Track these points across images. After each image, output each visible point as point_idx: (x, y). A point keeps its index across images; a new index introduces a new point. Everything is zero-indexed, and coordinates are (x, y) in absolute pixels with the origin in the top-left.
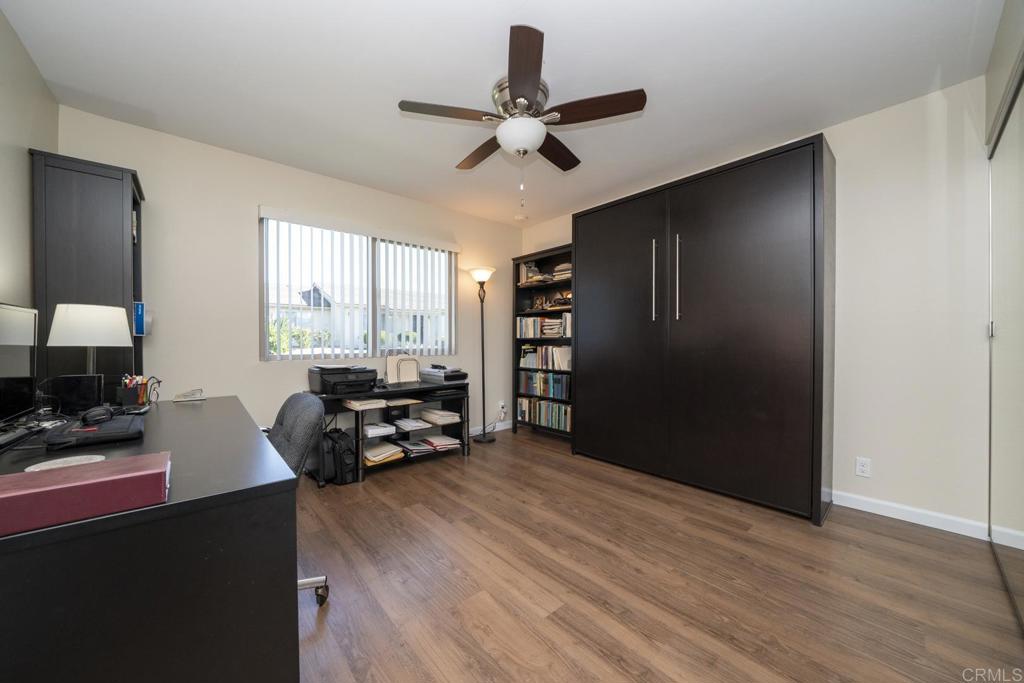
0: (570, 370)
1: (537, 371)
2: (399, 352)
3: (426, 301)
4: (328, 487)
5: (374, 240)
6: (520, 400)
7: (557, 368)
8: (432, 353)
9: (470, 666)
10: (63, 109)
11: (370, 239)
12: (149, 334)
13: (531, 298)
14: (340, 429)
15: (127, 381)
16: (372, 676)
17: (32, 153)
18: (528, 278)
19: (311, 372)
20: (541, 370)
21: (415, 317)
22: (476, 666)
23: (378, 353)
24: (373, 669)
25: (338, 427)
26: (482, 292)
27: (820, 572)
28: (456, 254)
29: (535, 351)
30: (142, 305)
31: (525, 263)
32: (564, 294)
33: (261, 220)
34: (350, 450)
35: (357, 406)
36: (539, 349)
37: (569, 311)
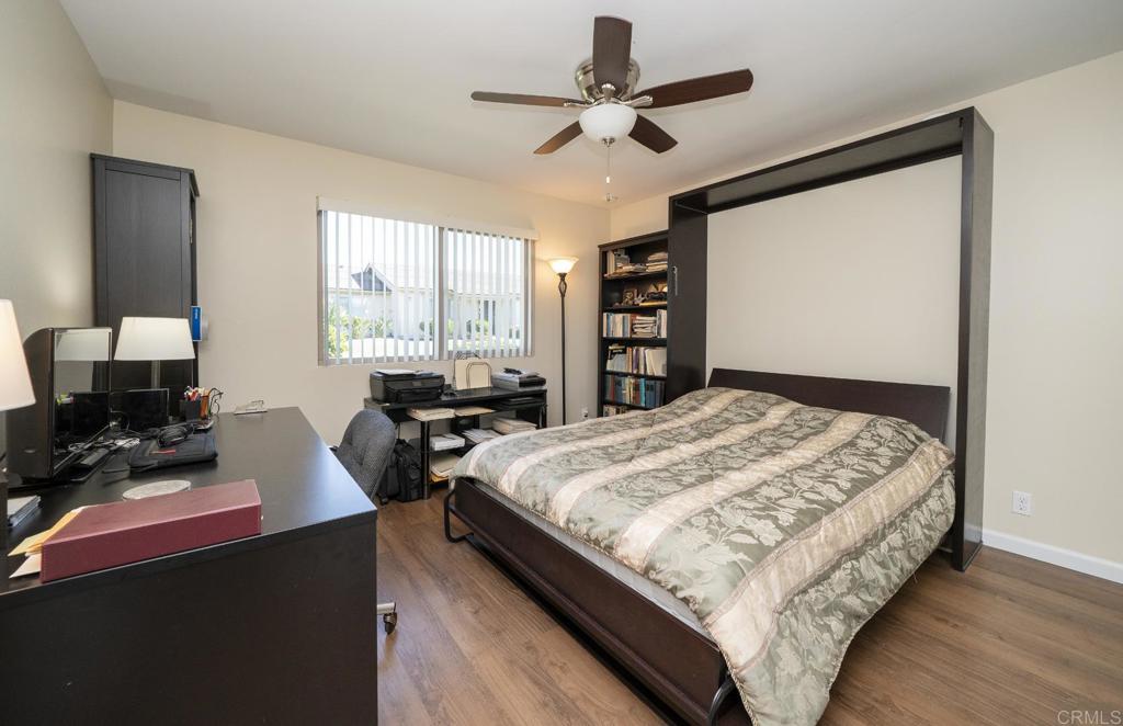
0: (665, 375)
1: (626, 375)
2: (468, 354)
3: (498, 284)
4: (391, 503)
5: (441, 229)
6: (606, 408)
7: (649, 373)
8: (506, 354)
9: (545, 705)
10: (117, 103)
11: (437, 228)
12: (207, 339)
13: (621, 292)
14: (404, 441)
15: (190, 394)
16: (444, 709)
17: (93, 158)
18: (616, 268)
19: (373, 378)
20: (632, 375)
21: (486, 303)
22: (552, 704)
23: (445, 356)
24: (444, 701)
25: (402, 438)
26: (563, 286)
27: (955, 626)
28: (533, 242)
29: (624, 352)
30: (199, 309)
31: (613, 251)
32: (660, 286)
33: (319, 213)
34: (416, 464)
35: (423, 415)
36: (629, 350)
37: (664, 307)
